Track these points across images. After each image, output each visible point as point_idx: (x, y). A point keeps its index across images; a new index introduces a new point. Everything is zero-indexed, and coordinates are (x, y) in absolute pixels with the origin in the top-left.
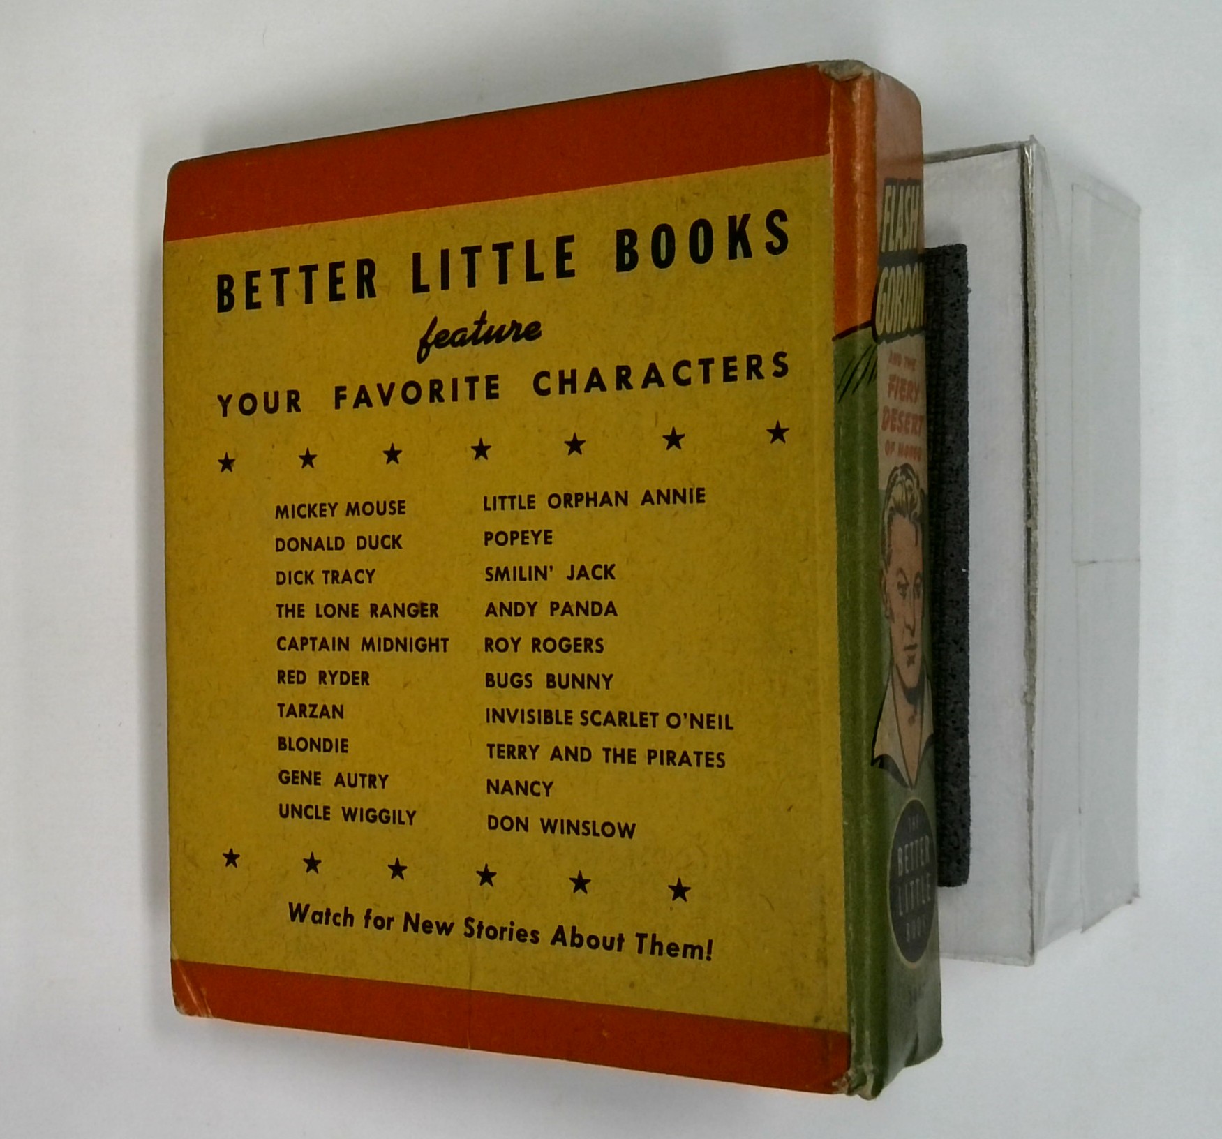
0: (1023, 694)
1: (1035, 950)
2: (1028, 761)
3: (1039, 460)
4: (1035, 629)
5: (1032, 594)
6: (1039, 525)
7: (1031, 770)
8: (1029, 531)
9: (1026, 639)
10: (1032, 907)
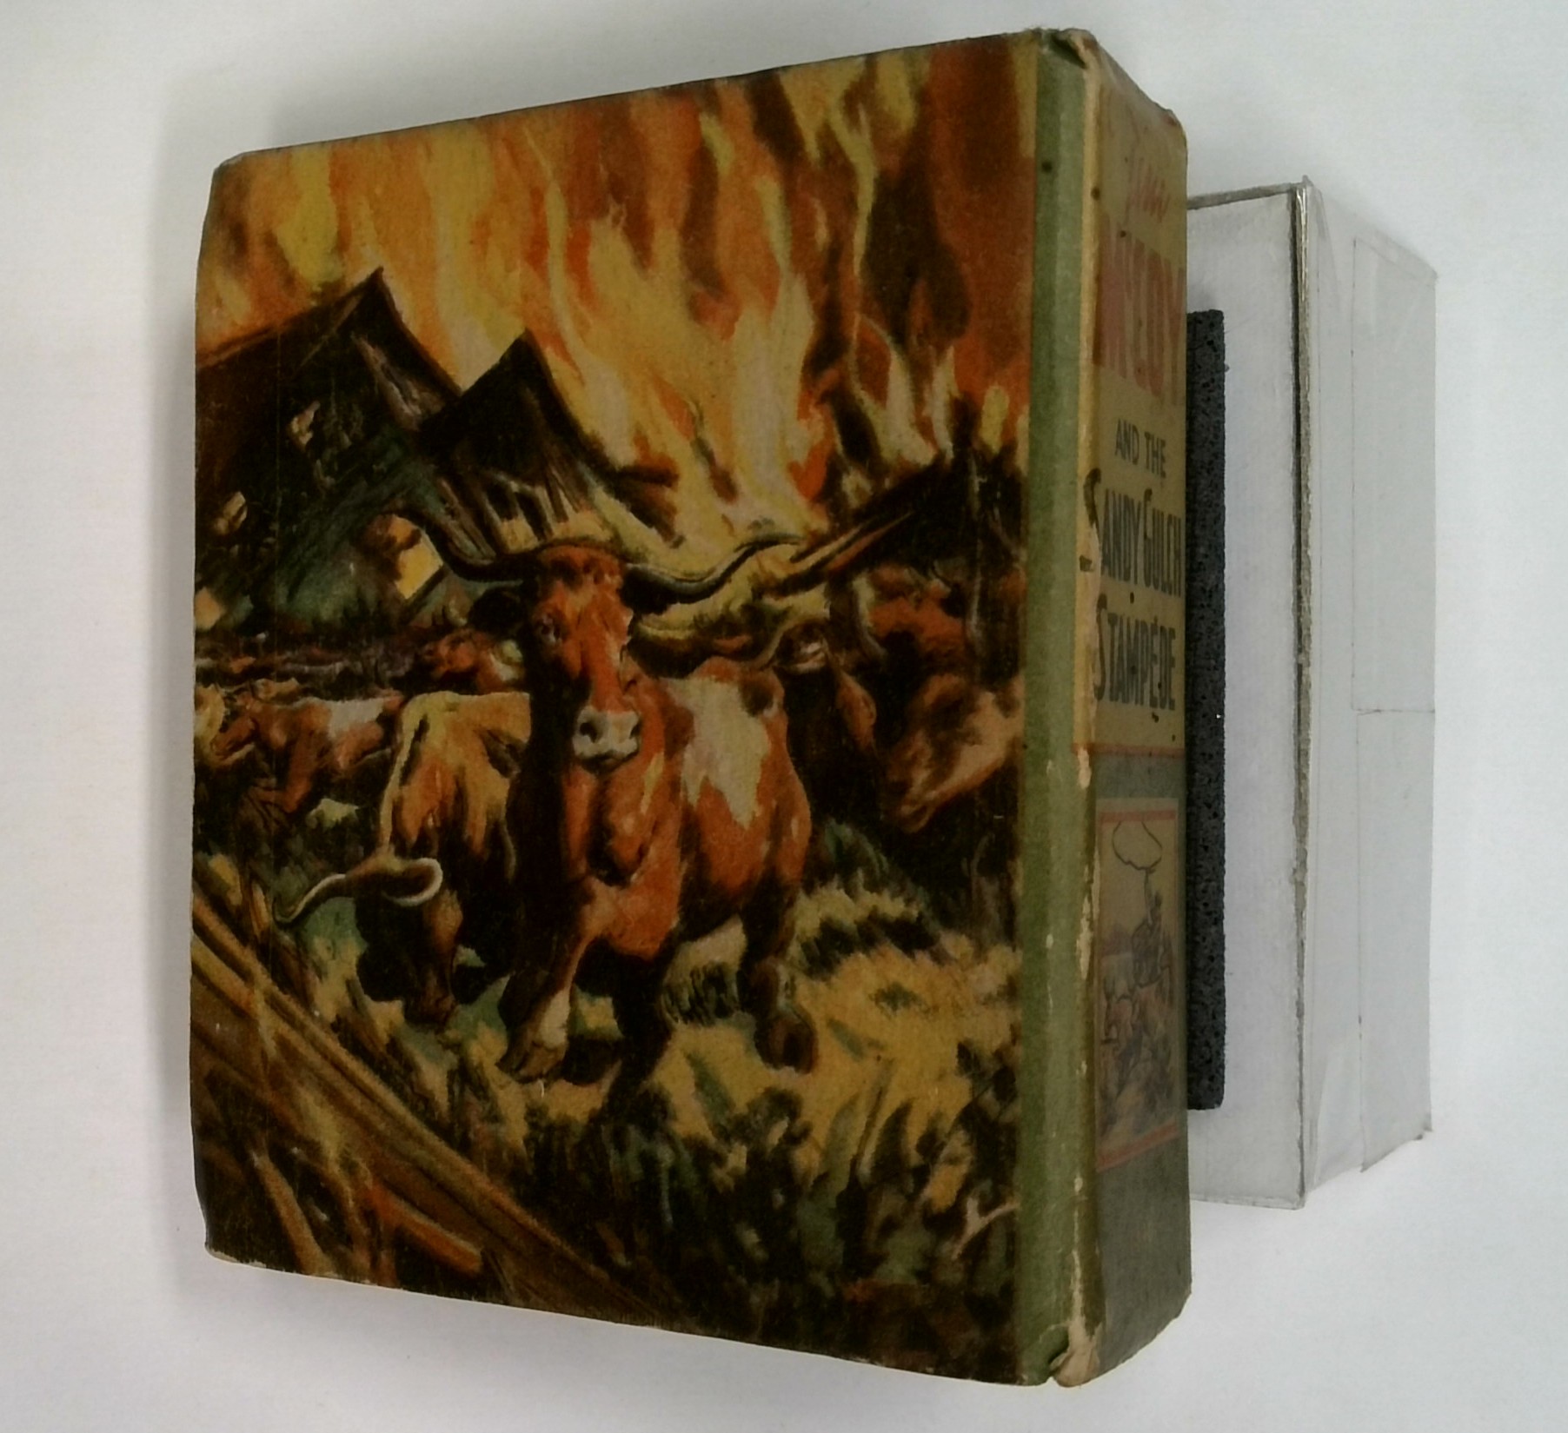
0: (1292, 870)
1: (1306, 1189)
2: (1298, 956)
3: (1312, 580)
4: (1307, 790)
5: (1302, 747)
6: (1311, 661)
7: (1301, 965)
8: (1300, 669)
9: (1296, 803)
10: (1301, 1137)
